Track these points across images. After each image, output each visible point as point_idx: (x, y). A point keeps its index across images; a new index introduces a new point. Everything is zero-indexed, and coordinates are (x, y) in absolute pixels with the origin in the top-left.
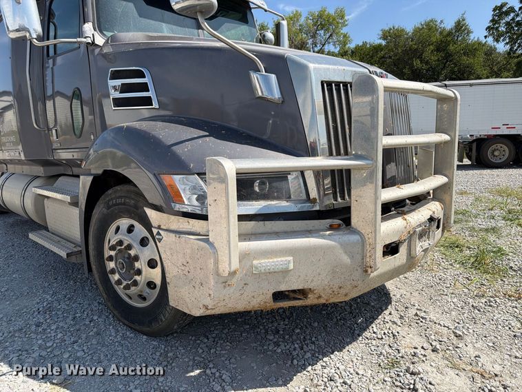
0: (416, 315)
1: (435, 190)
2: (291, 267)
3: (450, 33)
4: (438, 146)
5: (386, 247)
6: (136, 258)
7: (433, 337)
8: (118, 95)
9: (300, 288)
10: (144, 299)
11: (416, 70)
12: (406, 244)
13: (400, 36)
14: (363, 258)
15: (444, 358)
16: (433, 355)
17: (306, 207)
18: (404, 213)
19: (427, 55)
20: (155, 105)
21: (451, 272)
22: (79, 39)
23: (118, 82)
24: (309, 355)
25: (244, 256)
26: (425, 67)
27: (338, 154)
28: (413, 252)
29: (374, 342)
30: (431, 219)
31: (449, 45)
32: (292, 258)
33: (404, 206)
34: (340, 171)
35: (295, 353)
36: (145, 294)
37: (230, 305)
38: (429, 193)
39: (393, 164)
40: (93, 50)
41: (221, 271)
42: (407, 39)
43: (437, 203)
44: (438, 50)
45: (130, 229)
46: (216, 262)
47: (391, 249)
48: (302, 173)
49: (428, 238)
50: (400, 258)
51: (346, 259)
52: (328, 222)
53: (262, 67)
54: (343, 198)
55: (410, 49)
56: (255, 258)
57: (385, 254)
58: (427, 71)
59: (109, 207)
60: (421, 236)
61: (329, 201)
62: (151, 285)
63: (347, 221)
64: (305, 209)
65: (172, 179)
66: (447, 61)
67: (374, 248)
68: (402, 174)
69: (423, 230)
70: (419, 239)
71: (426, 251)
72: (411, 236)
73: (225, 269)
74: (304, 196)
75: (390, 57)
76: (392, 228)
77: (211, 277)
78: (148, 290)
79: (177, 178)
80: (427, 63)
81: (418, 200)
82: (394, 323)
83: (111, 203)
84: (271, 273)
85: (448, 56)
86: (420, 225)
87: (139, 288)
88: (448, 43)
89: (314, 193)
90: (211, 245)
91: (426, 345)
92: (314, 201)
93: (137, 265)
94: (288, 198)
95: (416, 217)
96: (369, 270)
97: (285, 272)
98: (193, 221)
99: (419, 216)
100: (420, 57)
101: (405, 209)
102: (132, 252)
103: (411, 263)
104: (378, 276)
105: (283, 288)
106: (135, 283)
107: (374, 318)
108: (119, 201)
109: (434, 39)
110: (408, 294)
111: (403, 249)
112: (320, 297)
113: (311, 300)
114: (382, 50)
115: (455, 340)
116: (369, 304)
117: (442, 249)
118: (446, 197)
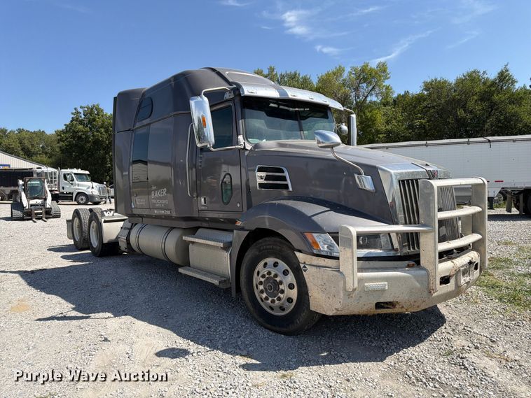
0: (464, 329)
1: (473, 243)
2: (387, 288)
3: (493, 83)
4: (474, 215)
5: (442, 278)
6: (281, 283)
7: (475, 341)
8: (263, 181)
9: (392, 301)
10: (283, 310)
11: (461, 119)
12: (454, 277)
13: (442, 88)
14: (428, 284)
15: (482, 352)
16: (475, 351)
17: (392, 253)
18: (452, 258)
19: (471, 104)
20: (291, 189)
21: (491, 304)
22: (237, 146)
23: (263, 174)
24: (393, 347)
25: (361, 280)
26: (469, 116)
27: (410, 223)
28: (459, 283)
29: (435, 343)
30: (470, 263)
31: (493, 95)
32: (386, 283)
33: (452, 254)
34: (412, 233)
35: (384, 346)
36: (285, 306)
37: (351, 309)
38: (469, 245)
39: (444, 227)
40: (244, 153)
41: (347, 288)
42: (450, 90)
43: (475, 252)
44: (482, 99)
45: (276, 265)
46: (345, 283)
47: (445, 280)
48: (389, 234)
49: (469, 275)
50: (451, 286)
51: (418, 285)
52: (406, 263)
53: (362, 171)
54: (414, 248)
55: (454, 100)
56: (366, 282)
57: (442, 283)
58: (471, 119)
59: (260, 251)
60: (464, 273)
61: (406, 250)
62: (290, 300)
63: (418, 263)
64: (391, 255)
65: (312, 236)
66: (492, 110)
67: (435, 279)
68: (450, 233)
69: (465, 269)
70: (463, 275)
71: (468, 283)
72: (457, 272)
73: (350, 287)
74: (390, 247)
75: (433, 107)
76: (445, 267)
77: (341, 292)
78: (287, 304)
79: (315, 235)
80: (471, 112)
81: (462, 250)
82: (449, 333)
83: (262, 248)
84: (375, 291)
85: (493, 106)
86: (463, 266)
87: (282, 302)
88: (491, 94)
89: (396, 245)
90: (341, 273)
91: (470, 345)
92: (396, 250)
93: (281, 287)
94: (381, 248)
95: (460, 261)
96: (432, 291)
97: (383, 291)
98: (327, 260)
99: (462, 260)
100: (464, 107)
101: (453, 256)
102: (278, 279)
103: (458, 291)
104: (437, 296)
105: (382, 300)
106: (279, 299)
107: (434, 331)
108: (268, 247)
109: (477, 90)
110: (458, 318)
111: (452, 281)
112: (403, 307)
113: (397, 310)
114: (425, 100)
115: (491, 344)
116: (429, 322)
117: (485, 288)
118: (481, 248)
